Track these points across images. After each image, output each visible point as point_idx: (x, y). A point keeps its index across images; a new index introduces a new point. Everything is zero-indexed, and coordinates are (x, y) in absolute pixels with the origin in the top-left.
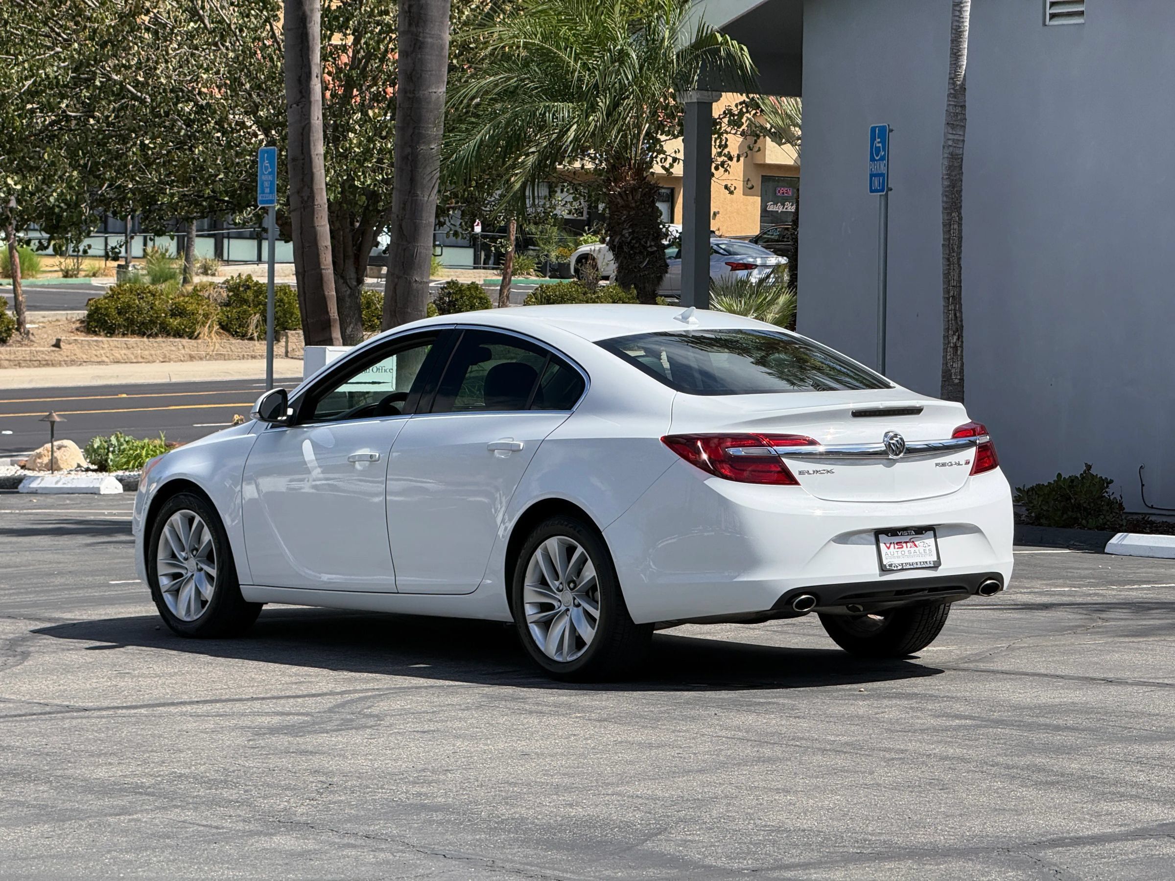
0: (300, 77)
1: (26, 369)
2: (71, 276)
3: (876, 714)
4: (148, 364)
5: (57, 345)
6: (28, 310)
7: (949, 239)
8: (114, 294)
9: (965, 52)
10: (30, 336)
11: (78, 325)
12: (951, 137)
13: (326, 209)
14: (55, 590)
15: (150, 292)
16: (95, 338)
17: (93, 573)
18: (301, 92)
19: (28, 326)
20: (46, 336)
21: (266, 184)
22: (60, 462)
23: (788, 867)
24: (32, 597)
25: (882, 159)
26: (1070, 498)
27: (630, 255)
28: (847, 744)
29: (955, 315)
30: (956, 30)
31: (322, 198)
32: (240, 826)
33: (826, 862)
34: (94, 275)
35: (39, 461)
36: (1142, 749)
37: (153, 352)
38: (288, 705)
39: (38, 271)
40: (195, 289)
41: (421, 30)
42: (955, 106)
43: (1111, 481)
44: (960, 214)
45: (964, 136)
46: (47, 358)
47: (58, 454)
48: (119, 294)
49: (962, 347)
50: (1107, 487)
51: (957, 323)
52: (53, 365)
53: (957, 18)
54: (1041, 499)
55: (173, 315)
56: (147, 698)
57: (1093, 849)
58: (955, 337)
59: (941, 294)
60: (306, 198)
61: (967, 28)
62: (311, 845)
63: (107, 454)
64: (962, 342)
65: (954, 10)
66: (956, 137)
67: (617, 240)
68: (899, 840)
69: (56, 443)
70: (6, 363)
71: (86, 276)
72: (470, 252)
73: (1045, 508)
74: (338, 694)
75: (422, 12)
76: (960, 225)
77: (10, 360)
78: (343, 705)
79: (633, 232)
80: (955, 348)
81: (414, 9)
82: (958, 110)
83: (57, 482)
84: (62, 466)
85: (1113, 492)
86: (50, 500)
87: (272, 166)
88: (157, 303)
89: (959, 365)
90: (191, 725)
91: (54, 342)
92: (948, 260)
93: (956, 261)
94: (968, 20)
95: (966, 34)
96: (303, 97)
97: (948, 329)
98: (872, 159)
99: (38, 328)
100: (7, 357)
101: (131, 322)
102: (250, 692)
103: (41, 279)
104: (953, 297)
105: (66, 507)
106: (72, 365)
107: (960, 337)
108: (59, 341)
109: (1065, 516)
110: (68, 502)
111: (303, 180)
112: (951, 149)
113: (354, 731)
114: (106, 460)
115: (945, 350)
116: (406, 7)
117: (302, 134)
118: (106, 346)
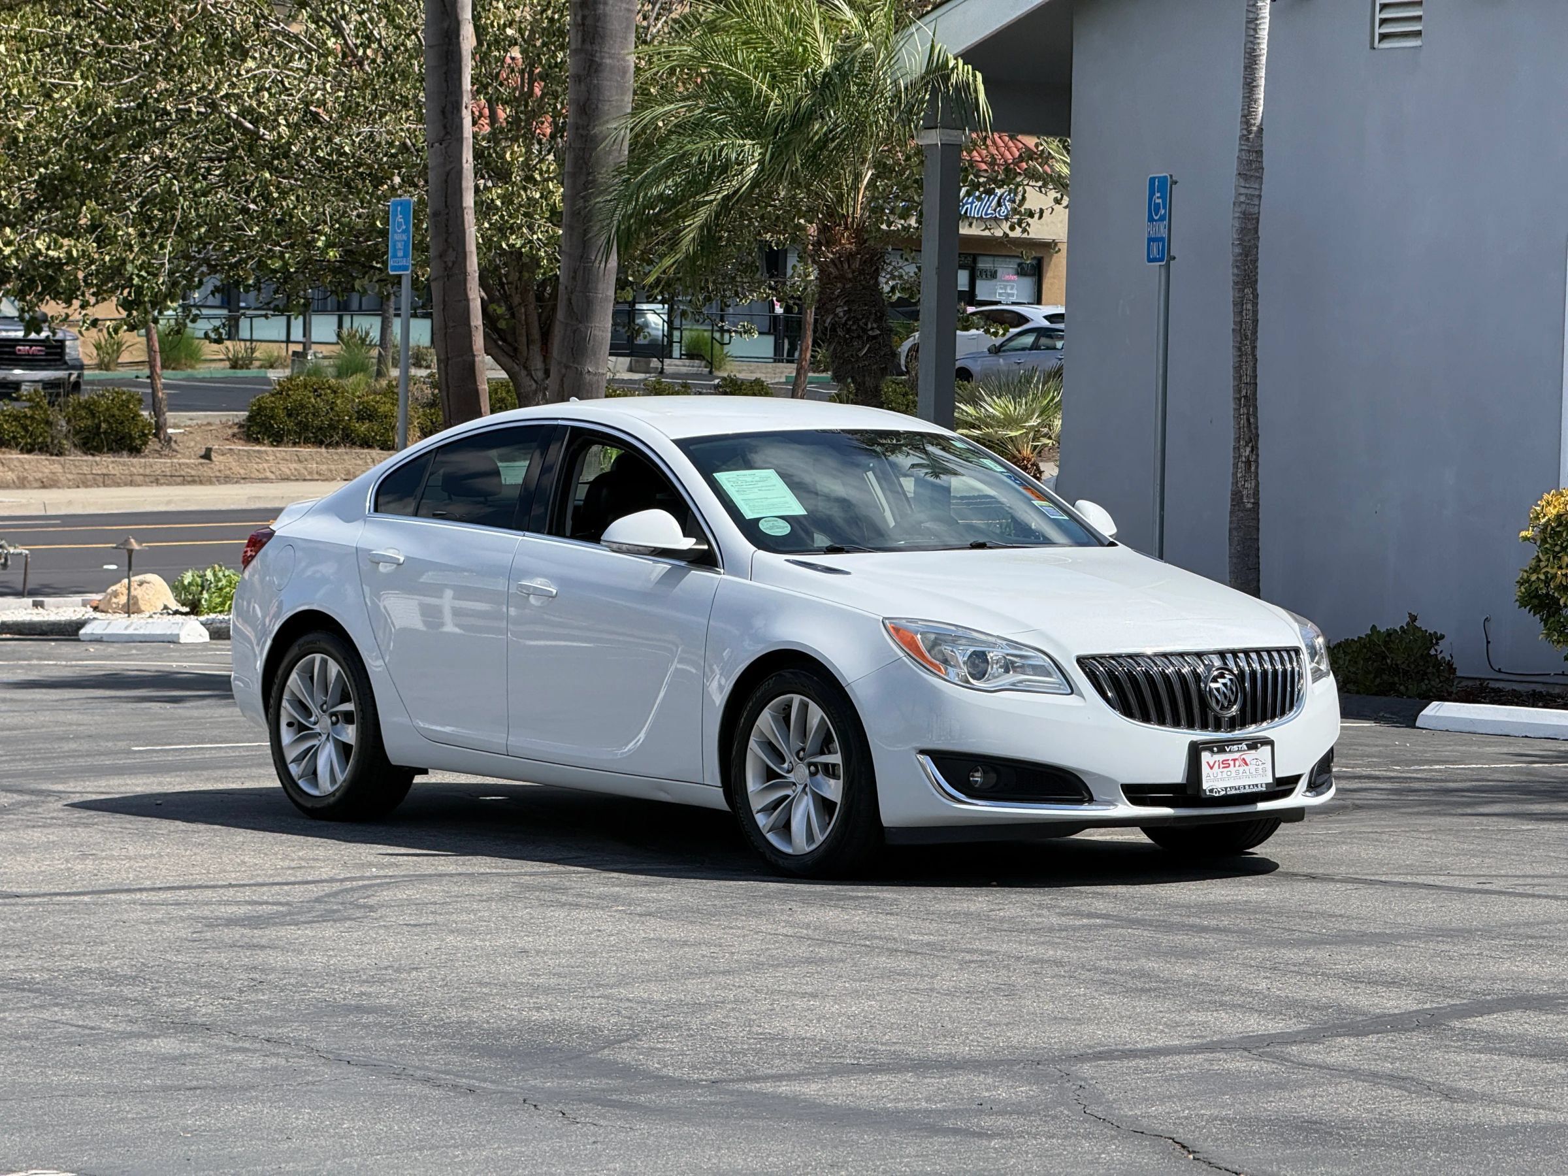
0: (444, 108)
1: (165, 487)
2: (242, 368)
3: (992, 910)
4: (326, 483)
5: (207, 456)
6: (170, 410)
7: (1241, 322)
8: (283, 390)
9: (1262, 82)
10: (173, 444)
11: (236, 430)
12: (1243, 191)
13: (477, 279)
14: (58, 758)
15: (329, 388)
16: (257, 448)
17: (116, 738)
18: (445, 127)
19: (170, 431)
20: (192, 444)
21: (399, 245)
22: (140, 602)
23: (757, 1079)
24: (26, 765)
25: (1162, 219)
26: (1385, 658)
27: (846, 340)
28: (928, 944)
29: (1248, 420)
30: (1250, 54)
31: (473, 264)
32: (122, 1027)
33: (808, 1074)
34: (272, 366)
35: (114, 600)
36: (1289, 954)
37: (333, 467)
38: (266, 894)
39: (199, 360)
40: (390, 385)
41: (597, 48)
42: (1249, 151)
43: (1442, 637)
44: (1255, 290)
45: (1261, 189)
46: (193, 473)
47: (137, 592)
48: (289, 389)
49: (1256, 461)
50: (1437, 644)
51: (1250, 431)
52: (201, 483)
53: (1251, 39)
54: (1348, 658)
55: (360, 418)
56: (100, 884)
57: (1142, 1063)
58: (1248, 449)
59: (1230, 393)
60: (450, 265)
61: (1265, 52)
62: (194, 1048)
63: (201, 593)
64: (1257, 455)
65: (1247, 28)
66: (1249, 192)
67: (828, 321)
68: (912, 1051)
69: (136, 579)
70: (139, 479)
71: (261, 367)
72: (770, 340)
73: (1353, 669)
74: (337, 881)
75: (599, 24)
76: (1255, 304)
77: (145, 475)
78: (335, 894)
79: (850, 310)
80: (1248, 463)
81: (589, 22)
82: (1253, 157)
83: (126, 628)
84: (143, 608)
85: (1443, 650)
86: (111, 649)
87: (407, 223)
88: (338, 402)
89: (1253, 483)
90: (138, 914)
91: (203, 452)
92: (1240, 349)
93: (1249, 351)
94: (1266, 41)
95: (1263, 59)
96: (447, 133)
97: (1238, 439)
98: (1151, 219)
99: (183, 434)
100: (141, 471)
101: (304, 427)
102: (232, 878)
103: (202, 370)
104: (1246, 397)
105: (129, 657)
106: (226, 482)
107: (1254, 449)
108: (209, 450)
109: (1378, 680)
110: (134, 652)
111: (446, 240)
112: (1244, 206)
113: (331, 923)
114: (199, 601)
115: (1236, 466)
116: (579, 18)
117: (446, 181)
118: (271, 458)
